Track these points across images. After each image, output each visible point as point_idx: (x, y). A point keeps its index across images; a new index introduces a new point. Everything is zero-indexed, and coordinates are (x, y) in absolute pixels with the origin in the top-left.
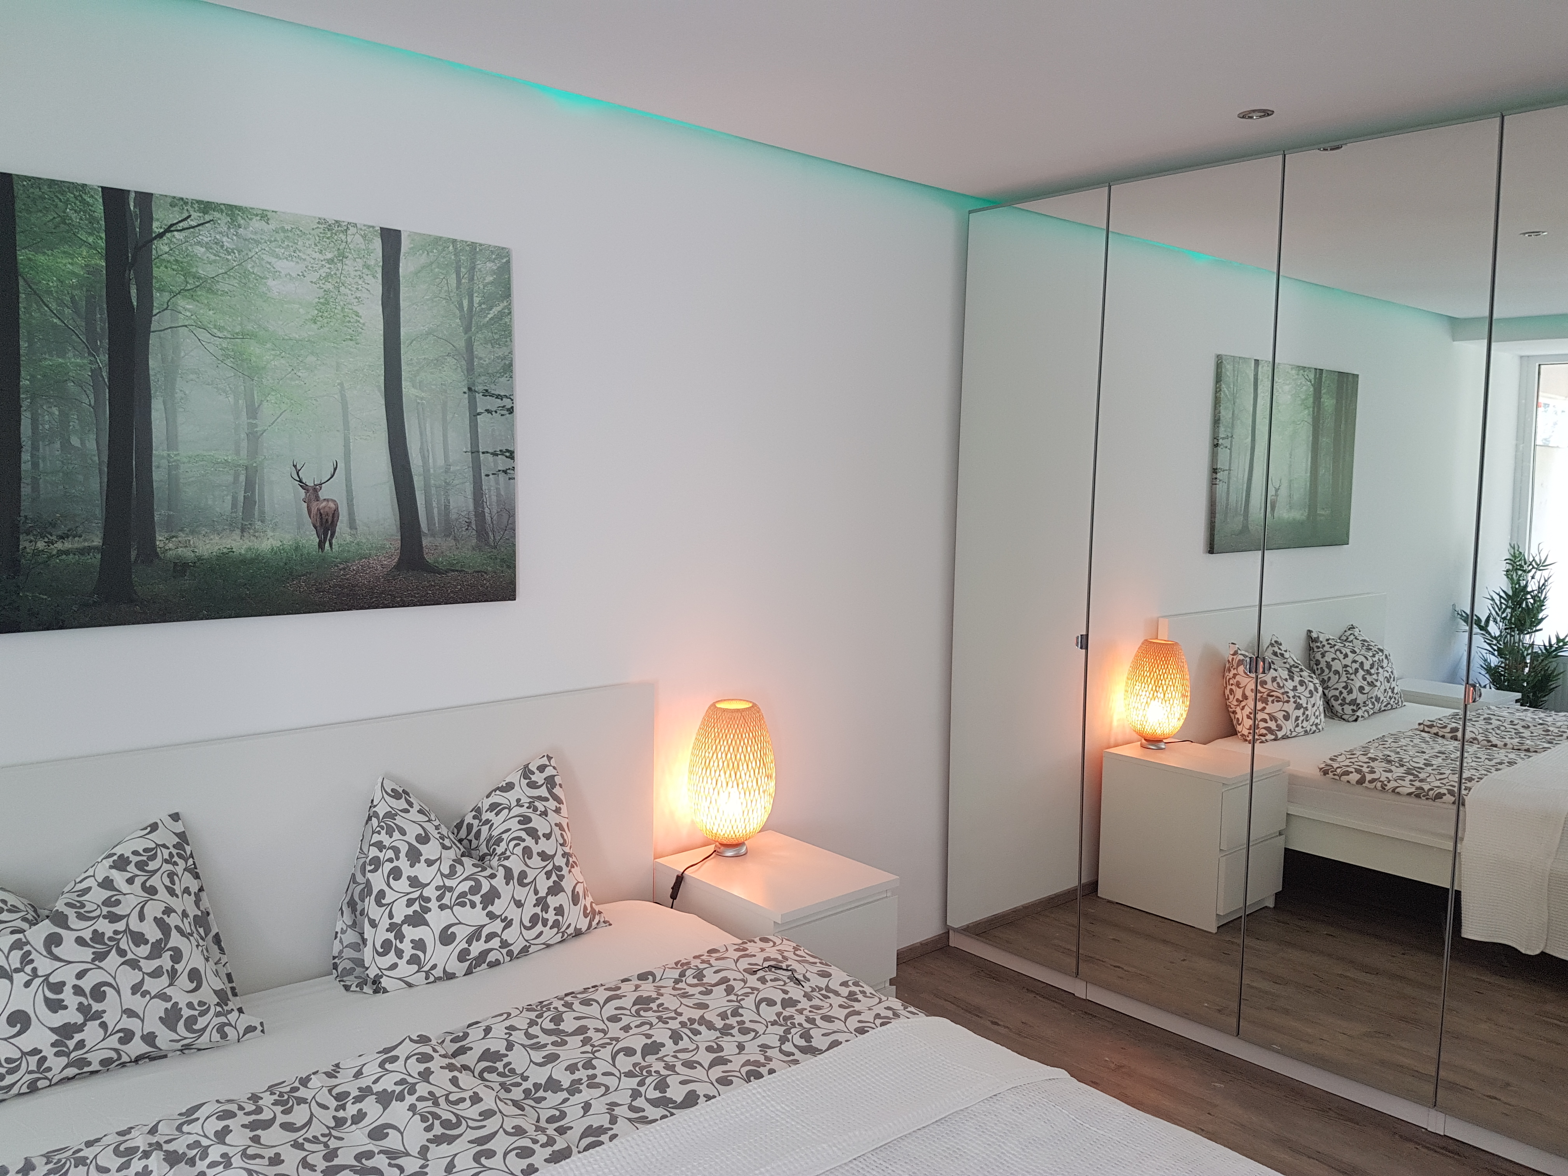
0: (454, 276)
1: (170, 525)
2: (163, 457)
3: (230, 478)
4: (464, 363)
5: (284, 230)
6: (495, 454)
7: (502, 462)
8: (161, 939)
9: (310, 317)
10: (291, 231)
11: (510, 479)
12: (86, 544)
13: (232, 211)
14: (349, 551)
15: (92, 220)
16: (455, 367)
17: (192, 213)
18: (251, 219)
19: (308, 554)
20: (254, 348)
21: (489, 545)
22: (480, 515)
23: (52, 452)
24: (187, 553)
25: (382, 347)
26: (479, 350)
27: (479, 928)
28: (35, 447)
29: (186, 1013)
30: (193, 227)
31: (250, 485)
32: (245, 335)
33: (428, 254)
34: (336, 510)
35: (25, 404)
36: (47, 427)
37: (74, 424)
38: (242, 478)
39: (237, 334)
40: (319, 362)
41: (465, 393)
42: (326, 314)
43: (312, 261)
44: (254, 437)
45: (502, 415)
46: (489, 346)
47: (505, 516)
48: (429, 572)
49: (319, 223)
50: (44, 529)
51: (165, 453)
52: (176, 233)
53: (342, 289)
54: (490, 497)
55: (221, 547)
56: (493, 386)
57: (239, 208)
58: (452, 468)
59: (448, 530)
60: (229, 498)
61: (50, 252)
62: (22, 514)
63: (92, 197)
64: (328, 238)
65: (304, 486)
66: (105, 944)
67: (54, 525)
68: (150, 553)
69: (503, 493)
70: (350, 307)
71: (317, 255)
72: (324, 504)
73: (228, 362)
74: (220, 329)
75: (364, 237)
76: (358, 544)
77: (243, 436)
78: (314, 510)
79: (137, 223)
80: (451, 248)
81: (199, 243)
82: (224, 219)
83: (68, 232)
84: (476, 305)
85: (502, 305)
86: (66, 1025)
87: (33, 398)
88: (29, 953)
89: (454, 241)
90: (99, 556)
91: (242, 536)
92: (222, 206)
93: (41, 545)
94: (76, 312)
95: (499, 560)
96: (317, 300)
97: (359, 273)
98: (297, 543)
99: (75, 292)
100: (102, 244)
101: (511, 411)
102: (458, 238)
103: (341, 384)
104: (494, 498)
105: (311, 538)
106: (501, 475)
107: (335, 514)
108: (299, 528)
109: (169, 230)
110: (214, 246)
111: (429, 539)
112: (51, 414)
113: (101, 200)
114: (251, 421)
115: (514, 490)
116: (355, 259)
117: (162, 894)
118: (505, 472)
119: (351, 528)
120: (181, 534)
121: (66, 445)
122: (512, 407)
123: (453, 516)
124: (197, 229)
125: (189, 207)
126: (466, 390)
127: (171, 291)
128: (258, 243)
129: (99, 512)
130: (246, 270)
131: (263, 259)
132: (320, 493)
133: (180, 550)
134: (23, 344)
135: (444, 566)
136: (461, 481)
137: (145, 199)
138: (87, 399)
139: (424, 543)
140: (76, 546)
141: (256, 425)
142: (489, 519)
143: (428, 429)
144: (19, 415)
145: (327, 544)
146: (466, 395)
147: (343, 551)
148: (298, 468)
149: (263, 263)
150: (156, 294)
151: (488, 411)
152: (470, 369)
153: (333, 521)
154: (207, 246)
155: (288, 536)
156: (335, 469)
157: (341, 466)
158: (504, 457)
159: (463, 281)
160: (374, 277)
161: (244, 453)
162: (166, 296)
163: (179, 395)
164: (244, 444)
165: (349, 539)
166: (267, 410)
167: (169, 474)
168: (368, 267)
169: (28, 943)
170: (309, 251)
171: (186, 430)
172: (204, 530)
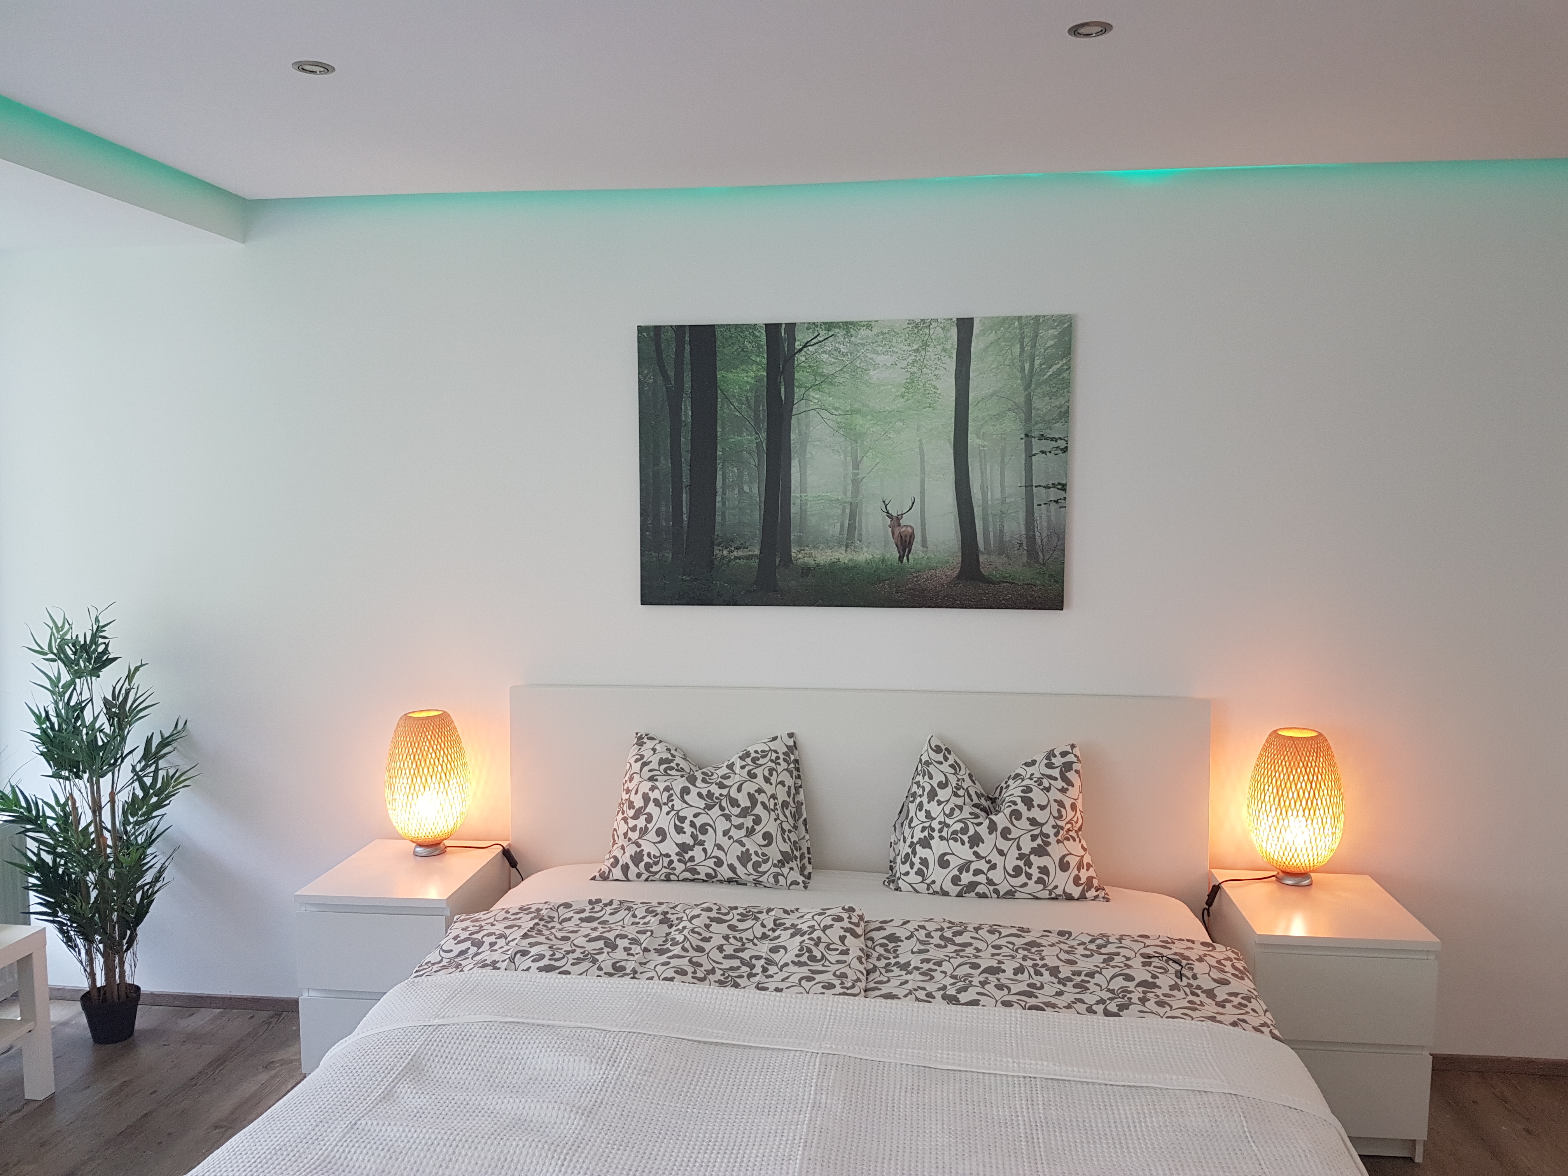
0: (1018, 346)
1: (800, 543)
2: (797, 497)
3: (840, 511)
4: (1022, 414)
5: (883, 333)
6: (1047, 487)
7: (1054, 494)
8: (749, 807)
9: (899, 393)
10: (888, 333)
11: (1060, 507)
12: (750, 553)
13: (847, 326)
14: (921, 564)
15: (759, 346)
16: (1013, 419)
17: (820, 332)
18: (859, 330)
19: (891, 565)
20: (859, 420)
21: (1038, 563)
22: (1031, 538)
23: (733, 495)
24: (811, 562)
25: (954, 410)
26: (1037, 403)
27: (967, 863)
28: (724, 493)
29: (754, 858)
30: (820, 342)
31: (852, 516)
32: (853, 412)
33: (996, 332)
34: (913, 532)
35: (719, 466)
36: (731, 480)
37: (746, 478)
38: (848, 511)
39: (848, 411)
40: (904, 426)
41: (1022, 439)
42: (911, 390)
43: (902, 353)
44: (856, 483)
45: (1056, 454)
46: (1047, 398)
47: (1055, 539)
48: (983, 582)
49: (909, 324)
50: (728, 543)
51: (798, 495)
52: (809, 347)
53: (925, 370)
54: (1041, 522)
55: (832, 558)
56: (1048, 431)
57: (850, 323)
58: (1008, 500)
59: (1002, 549)
60: (839, 524)
61: (734, 371)
62: (716, 533)
63: (759, 331)
64: (915, 334)
65: (890, 516)
66: (713, 800)
67: (732, 541)
68: (787, 560)
69: (1053, 519)
70: (929, 382)
71: (907, 348)
72: (904, 529)
73: (841, 431)
74: (836, 409)
75: (943, 328)
76: (928, 559)
77: (849, 482)
78: (897, 534)
79: (786, 345)
80: (1016, 324)
81: (824, 352)
82: (841, 333)
83: (745, 356)
84: (1036, 366)
85: (1061, 363)
86: (684, 844)
87: (724, 462)
88: (671, 795)
89: (1020, 318)
90: (757, 561)
91: (846, 551)
92: (840, 324)
93: (725, 553)
94: (749, 407)
95: (1047, 575)
96: (905, 381)
97: (938, 356)
98: (884, 557)
99: (748, 395)
100: (765, 361)
101: (1065, 450)
102: (1024, 314)
103: (920, 441)
104: (1045, 524)
105: (894, 553)
106: (1053, 505)
107: (912, 536)
108: (885, 546)
109: (805, 346)
110: (834, 353)
111: (986, 556)
112: (733, 472)
113: (764, 333)
114: (855, 471)
115: (1065, 516)
116: (935, 346)
117: (760, 780)
118: (1056, 502)
119: (923, 546)
120: (806, 548)
121: (741, 491)
122: (1066, 447)
123: (1007, 539)
124: (823, 343)
125: (818, 328)
126: (1023, 436)
127: (806, 387)
128: (863, 345)
129: (758, 533)
130: (855, 366)
131: (867, 357)
132: (901, 521)
133: (806, 559)
134: (719, 430)
135: (997, 578)
136: (1015, 510)
137: (791, 327)
138: (754, 462)
139: (981, 560)
140: (744, 554)
141: (858, 474)
142: (1039, 541)
143: (988, 469)
144: (716, 472)
145: (905, 558)
146: (1023, 441)
147: (917, 563)
148: (887, 503)
149: (867, 359)
150: (796, 390)
151: (1042, 452)
152: (1028, 418)
153: (910, 542)
154: (830, 353)
155: (878, 552)
156: (913, 503)
157: (917, 501)
158: (1056, 490)
159: (1026, 349)
160: (950, 357)
161: (849, 494)
162: (803, 390)
163: (808, 456)
164: (850, 487)
165: (921, 554)
166: (866, 463)
167: (801, 509)
168: (945, 350)
169: (672, 789)
170: (901, 345)
171: (812, 479)
172: (822, 546)
